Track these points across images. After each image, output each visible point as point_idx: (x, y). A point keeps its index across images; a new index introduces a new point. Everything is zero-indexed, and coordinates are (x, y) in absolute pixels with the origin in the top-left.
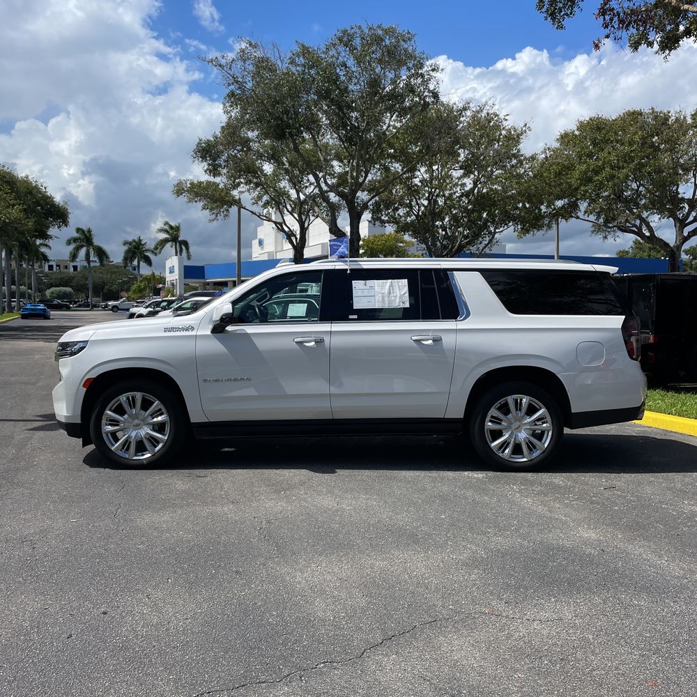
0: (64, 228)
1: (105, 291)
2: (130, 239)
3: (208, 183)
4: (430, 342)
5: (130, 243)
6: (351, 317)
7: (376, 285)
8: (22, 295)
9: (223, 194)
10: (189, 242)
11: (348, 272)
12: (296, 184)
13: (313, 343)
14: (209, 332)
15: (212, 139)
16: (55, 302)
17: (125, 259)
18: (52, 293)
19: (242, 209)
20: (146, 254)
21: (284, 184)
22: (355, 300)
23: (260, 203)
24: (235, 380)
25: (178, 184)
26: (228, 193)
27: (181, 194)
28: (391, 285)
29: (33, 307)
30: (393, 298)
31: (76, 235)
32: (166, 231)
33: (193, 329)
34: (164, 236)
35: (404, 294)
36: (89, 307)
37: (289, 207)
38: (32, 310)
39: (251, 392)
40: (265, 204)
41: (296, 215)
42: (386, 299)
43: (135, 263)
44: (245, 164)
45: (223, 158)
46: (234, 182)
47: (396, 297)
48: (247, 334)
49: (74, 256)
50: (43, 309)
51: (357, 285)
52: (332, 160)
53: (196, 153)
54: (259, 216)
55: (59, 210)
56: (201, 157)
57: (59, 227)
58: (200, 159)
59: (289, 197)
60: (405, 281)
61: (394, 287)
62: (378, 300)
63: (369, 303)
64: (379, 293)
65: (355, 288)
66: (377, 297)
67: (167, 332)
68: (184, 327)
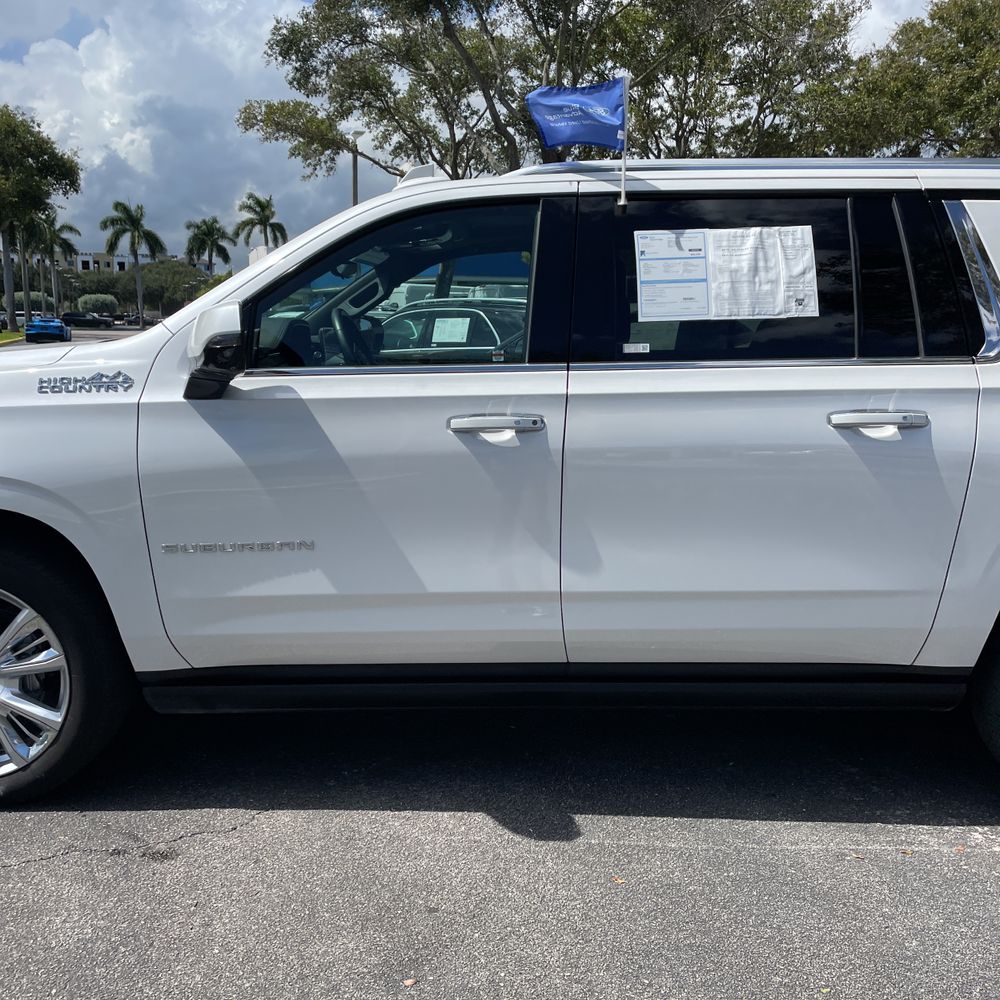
0: (72, 195)
1: (164, 301)
2: (198, 220)
3: (298, 104)
4: (890, 431)
5: (198, 227)
6: (629, 348)
7: (710, 240)
8: (35, 305)
9: (323, 127)
10: (285, 227)
11: (622, 202)
12: (449, 113)
13: (509, 434)
14: (178, 396)
15: (301, 22)
16: (88, 317)
17: (190, 252)
18: (86, 303)
19: (359, 157)
20: (221, 243)
21: (429, 115)
22: (643, 293)
23: (388, 148)
24: (265, 547)
25: (245, 109)
26: (332, 126)
27: (252, 126)
28: (760, 246)
29: (41, 324)
30: (766, 287)
31: (115, 214)
32: (249, 208)
33: (128, 383)
34: (247, 215)
35: (804, 273)
36: (139, 324)
37: (435, 151)
38: (43, 327)
39: (313, 582)
40: (396, 148)
41: (448, 168)
42: (744, 290)
43: (205, 257)
44: (359, 71)
45: (320, 56)
46: (341, 106)
47: (775, 282)
48: (300, 403)
49: (112, 246)
50: (58, 327)
51: (652, 246)
52: (510, 67)
53: (271, 48)
54: (385, 168)
55: (64, 164)
56: (280, 54)
57: (65, 193)
58: (280, 59)
59: (436, 137)
60: (804, 233)
61: (770, 252)
62: (718, 295)
63: (688, 304)
64: (721, 271)
65: (642, 253)
66: (714, 285)
67: (47, 392)
68: (102, 376)
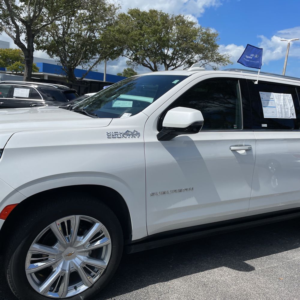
6: (263, 125)
7: (274, 96)
13: (244, 151)
28: (284, 99)
30: (287, 110)
35: (292, 107)
60: (290, 96)
61: (286, 101)
62: (278, 111)
63: (273, 113)
64: (278, 105)
65: (262, 98)
66: (277, 109)
67: (111, 138)
68: (129, 132)
